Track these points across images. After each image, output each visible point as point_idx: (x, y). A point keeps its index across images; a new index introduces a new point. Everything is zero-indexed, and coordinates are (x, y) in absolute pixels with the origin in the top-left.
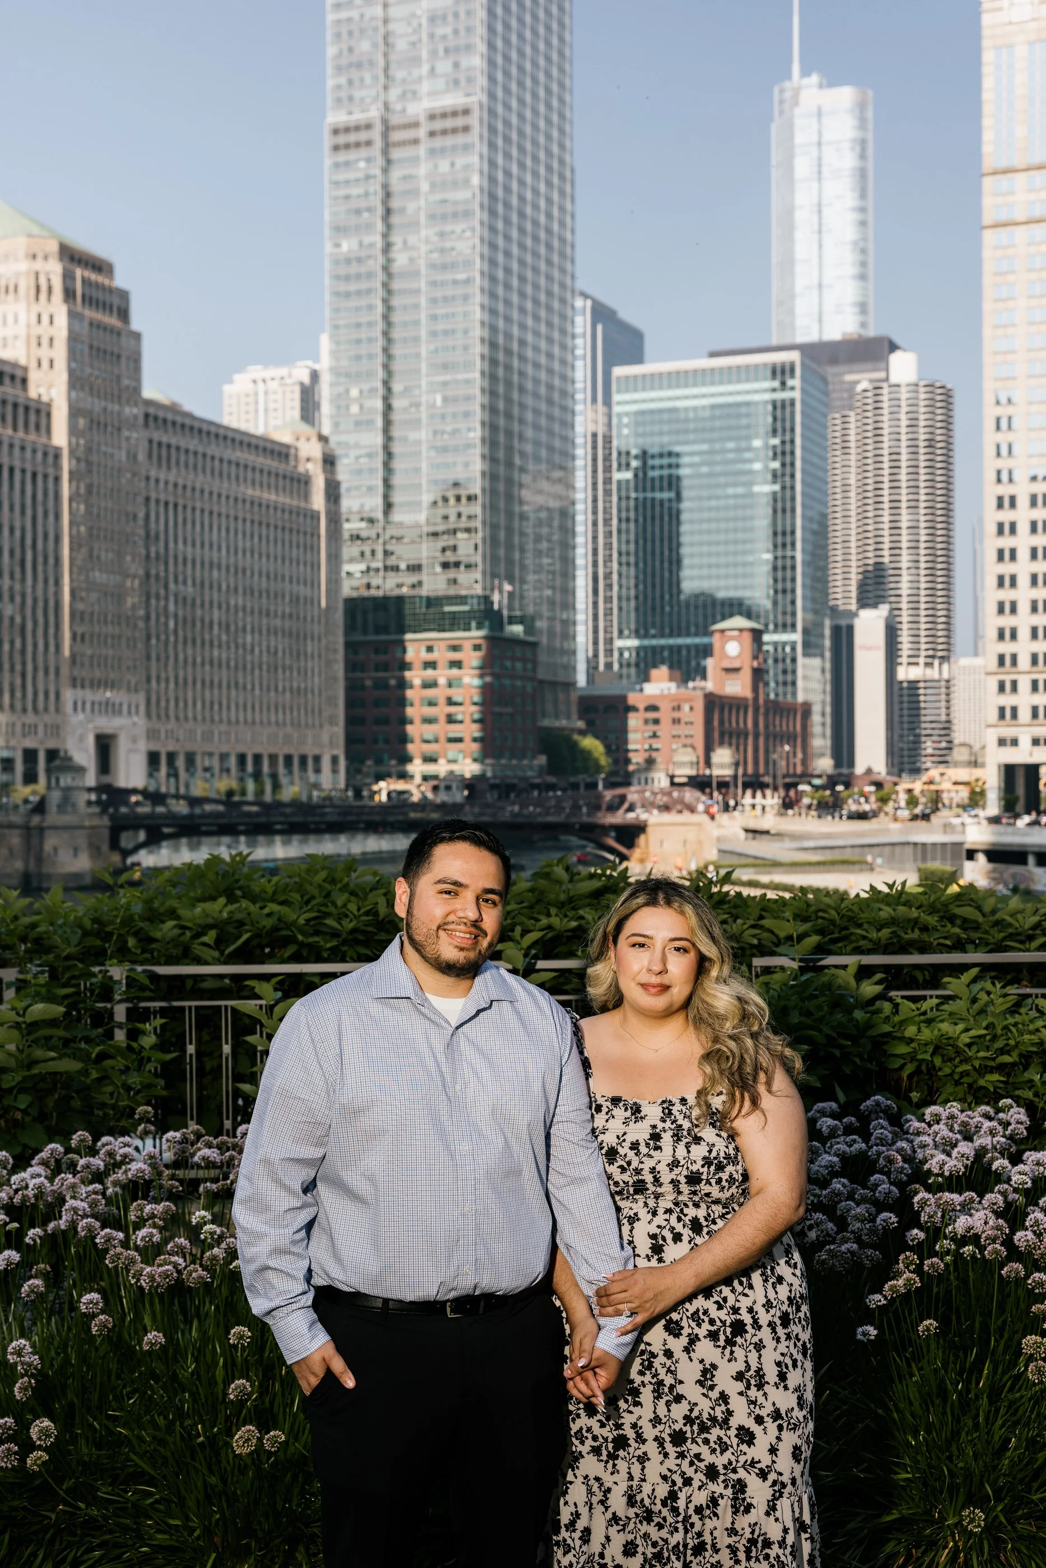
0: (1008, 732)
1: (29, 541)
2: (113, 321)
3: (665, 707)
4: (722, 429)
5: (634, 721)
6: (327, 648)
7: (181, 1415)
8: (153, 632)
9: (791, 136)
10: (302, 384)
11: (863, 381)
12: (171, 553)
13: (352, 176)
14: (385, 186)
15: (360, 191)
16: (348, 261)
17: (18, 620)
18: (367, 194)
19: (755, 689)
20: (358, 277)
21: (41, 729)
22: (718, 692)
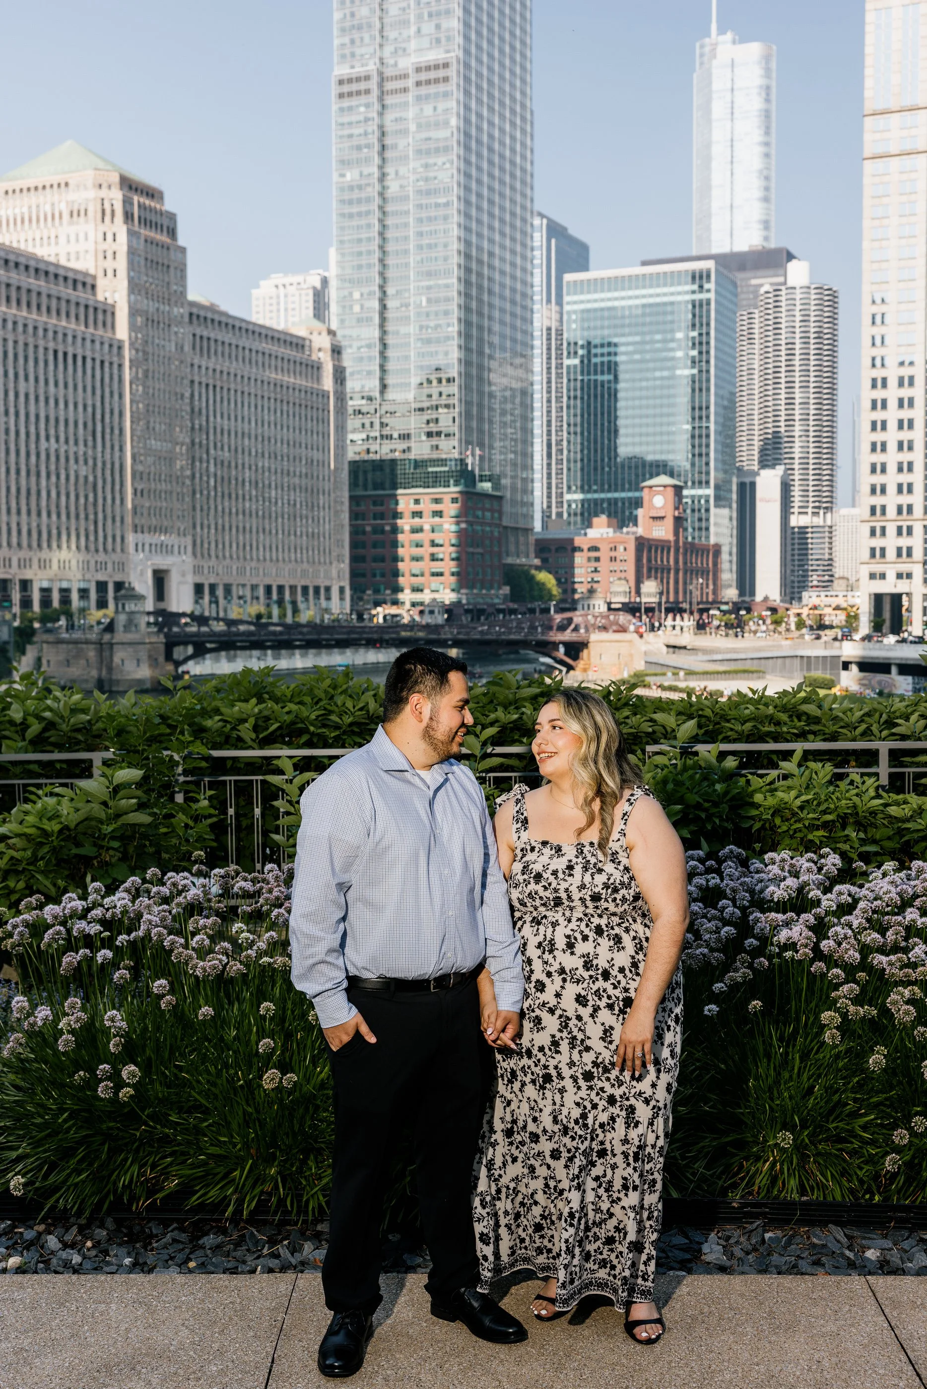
0: (878, 568)
1: (98, 416)
2: (164, 238)
3: (604, 548)
4: (651, 323)
5: (579, 559)
6: (336, 502)
7: (226, 1066)
8: (198, 488)
9: (710, 83)
10: (314, 288)
11: (765, 284)
12: (211, 425)
13: (354, 118)
14: (381, 127)
15: (361, 131)
16: (351, 188)
17: (91, 478)
18: (366, 134)
19: (676, 534)
20: (359, 201)
21: (110, 566)
22: (647, 536)
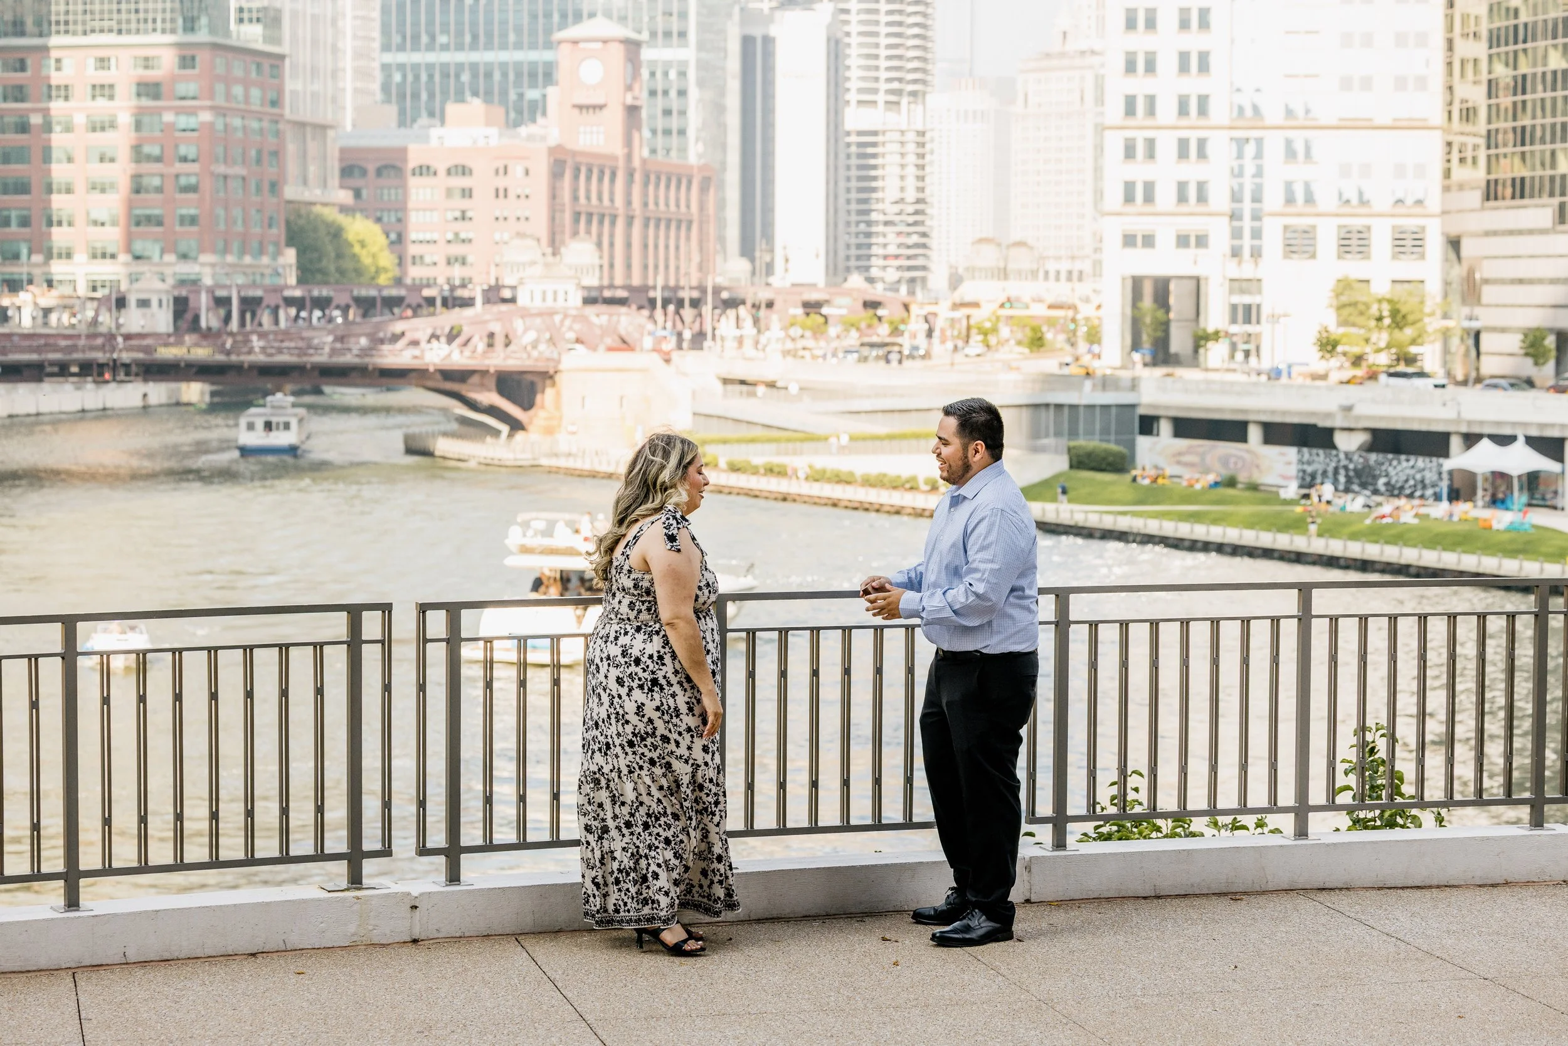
0: (1140, 225)
3: (483, 171)
5: (420, 191)
19: (628, 142)
22: (570, 146)
